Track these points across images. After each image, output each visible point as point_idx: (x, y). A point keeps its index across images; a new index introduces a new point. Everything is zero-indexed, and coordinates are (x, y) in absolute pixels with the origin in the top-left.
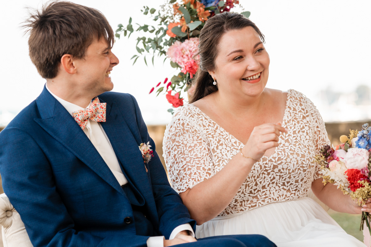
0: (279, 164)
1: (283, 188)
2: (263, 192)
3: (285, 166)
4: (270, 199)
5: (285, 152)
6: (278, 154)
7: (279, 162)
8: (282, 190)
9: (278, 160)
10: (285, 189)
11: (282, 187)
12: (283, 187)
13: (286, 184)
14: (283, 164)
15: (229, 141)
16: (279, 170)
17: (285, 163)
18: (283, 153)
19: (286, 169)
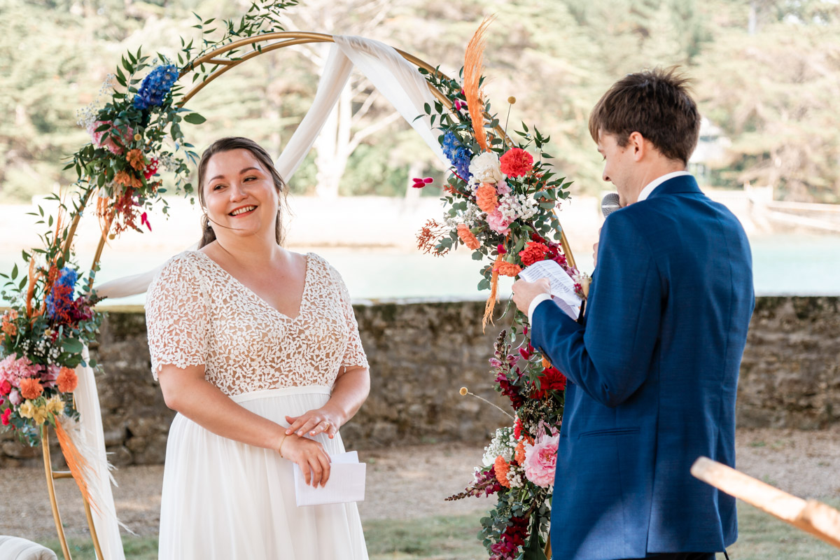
0: (305, 329)
1: (311, 363)
2: (288, 363)
3: (313, 332)
4: (294, 373)
5: (312, 315)
6: (304, 317)
7: (306, 326)
8: (309, 365)
9: (304, 324)
10: (313, 365)
11: (309, 361)
12: (311, 361)
13: (315, 358)
14: (310, 329)
15: (244, 293)
16: (306, 337)
17: (313, 328)
18: (309, 315)
19: (315, 335)
